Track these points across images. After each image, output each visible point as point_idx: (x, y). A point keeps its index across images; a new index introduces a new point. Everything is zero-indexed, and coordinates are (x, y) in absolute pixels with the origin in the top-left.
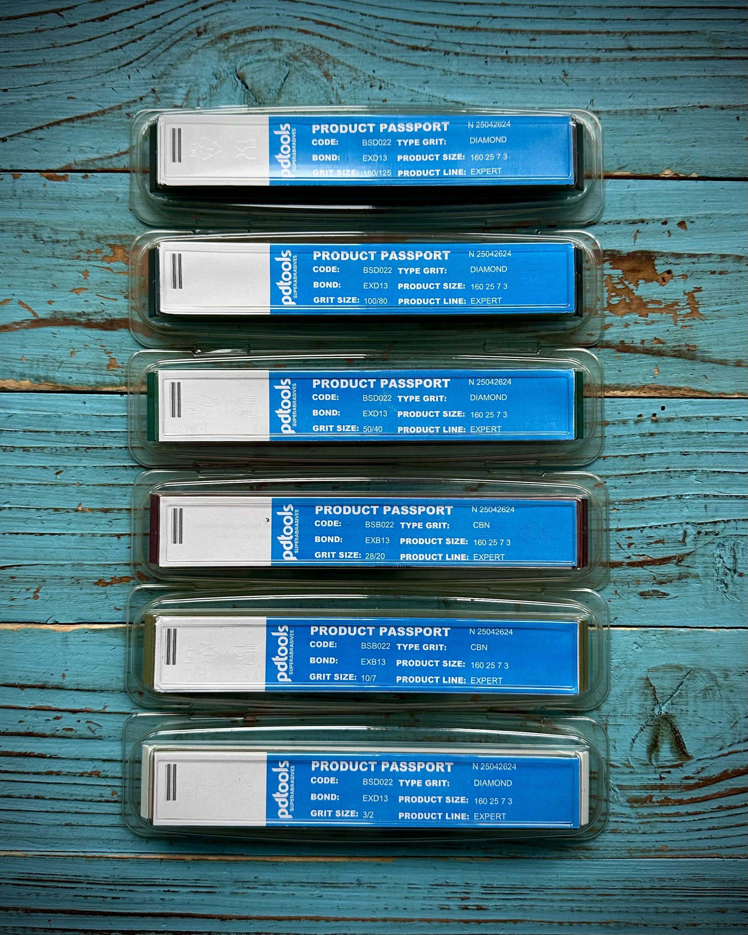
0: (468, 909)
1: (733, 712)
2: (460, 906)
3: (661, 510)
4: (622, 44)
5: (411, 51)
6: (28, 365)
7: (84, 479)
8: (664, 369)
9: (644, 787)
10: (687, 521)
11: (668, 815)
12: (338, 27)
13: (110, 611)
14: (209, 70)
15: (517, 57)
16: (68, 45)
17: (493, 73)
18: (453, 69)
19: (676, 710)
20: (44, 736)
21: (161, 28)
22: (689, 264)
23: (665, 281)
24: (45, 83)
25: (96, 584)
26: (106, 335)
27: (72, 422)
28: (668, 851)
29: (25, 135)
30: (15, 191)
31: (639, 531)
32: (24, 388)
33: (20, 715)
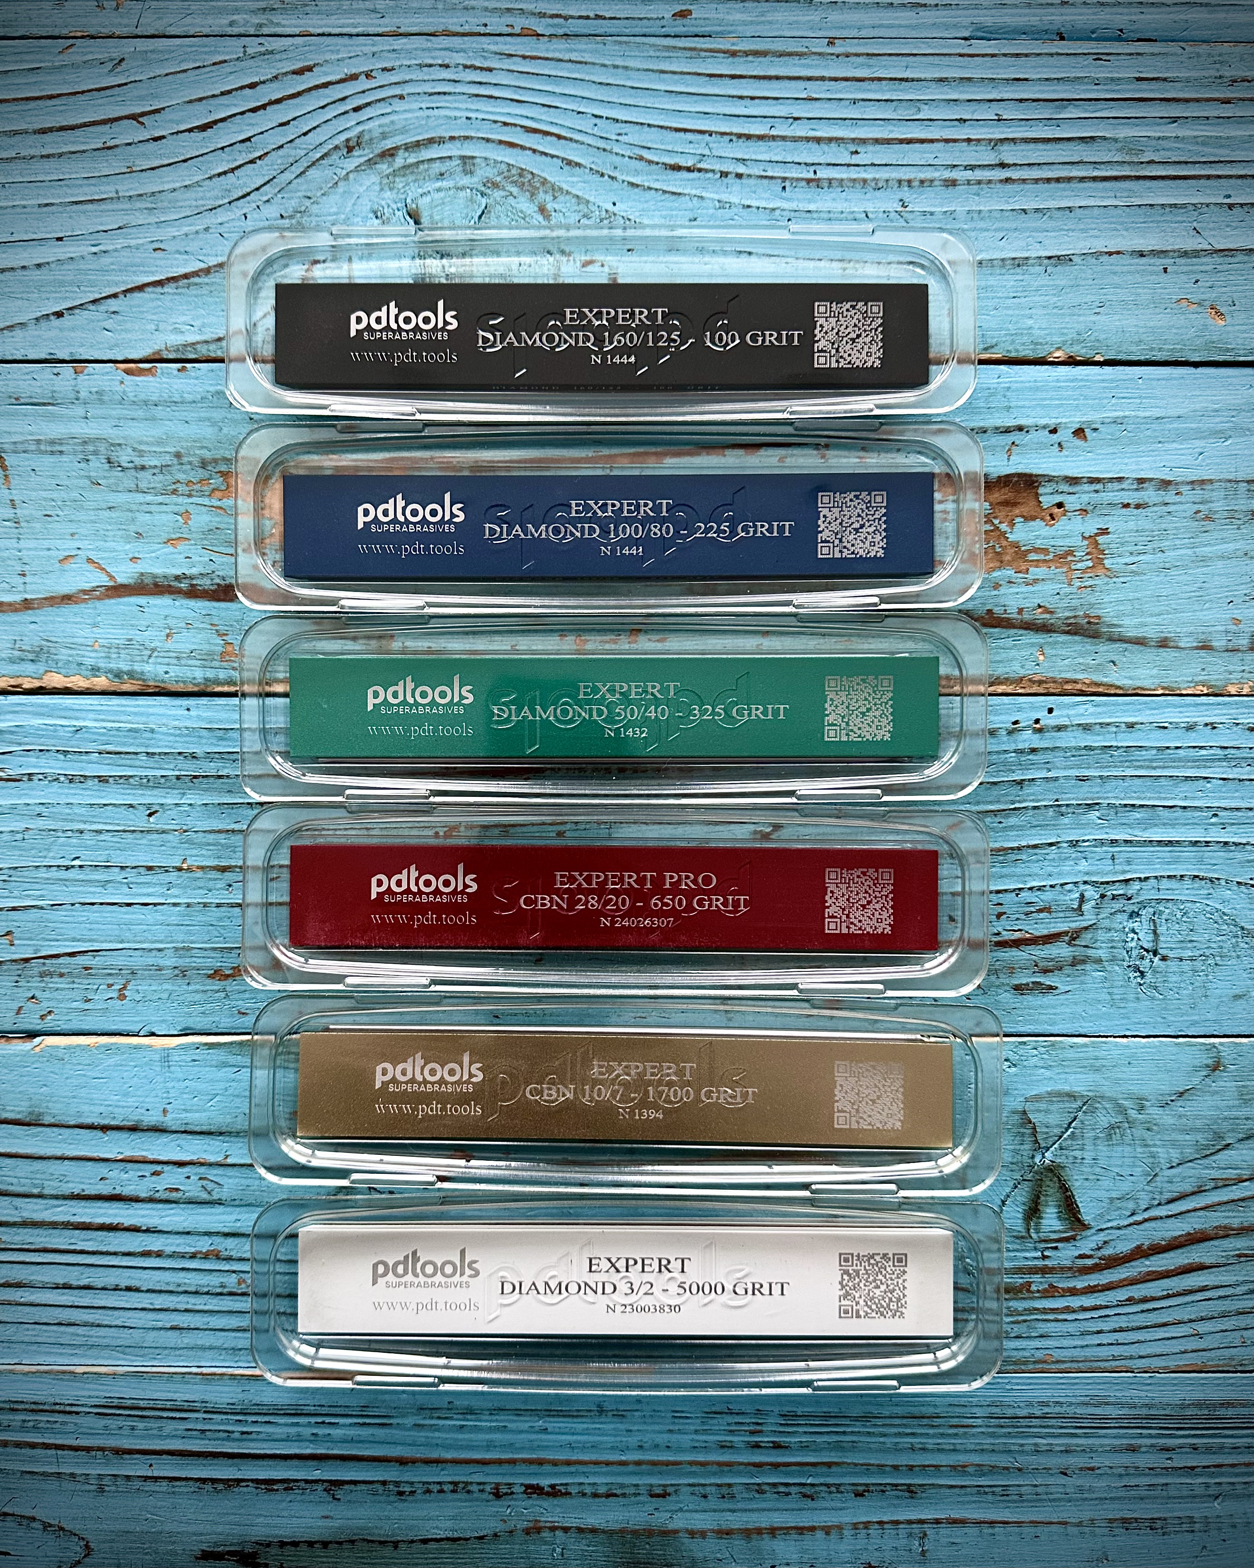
0: (760, 1447)
1: (1151, 1160)
2: (748, 1442)
3: (1046, 863)
4: (989, 157)
5: (669, 172)
6: (103, 655)
7: (190, 822)
8: (1054, 652)
9: (1019, 1271)
10: (1086, 879)
11: (1053, 1310)
12: (559, 137)
13: (232, 1016)
14: (365, 206)
15: (830, 181)
16: (153, 169)
17: (794, 205)
18: (735, 200)
19: (1067, 1157)
20: (137, 1200)
21: (291, 141)
22: (1089, 492)
23: (1053, 519)
24: (120, 228)
25: (209, 976)
26: (219, 609)
27: (171, 738)
28: (1053, 1362)
29: (92, 307)
30: (78, 392)
31: (1014, 894)
32: (98, 688)
33: (103, 1169)
